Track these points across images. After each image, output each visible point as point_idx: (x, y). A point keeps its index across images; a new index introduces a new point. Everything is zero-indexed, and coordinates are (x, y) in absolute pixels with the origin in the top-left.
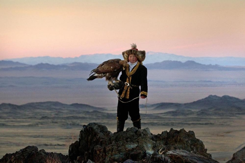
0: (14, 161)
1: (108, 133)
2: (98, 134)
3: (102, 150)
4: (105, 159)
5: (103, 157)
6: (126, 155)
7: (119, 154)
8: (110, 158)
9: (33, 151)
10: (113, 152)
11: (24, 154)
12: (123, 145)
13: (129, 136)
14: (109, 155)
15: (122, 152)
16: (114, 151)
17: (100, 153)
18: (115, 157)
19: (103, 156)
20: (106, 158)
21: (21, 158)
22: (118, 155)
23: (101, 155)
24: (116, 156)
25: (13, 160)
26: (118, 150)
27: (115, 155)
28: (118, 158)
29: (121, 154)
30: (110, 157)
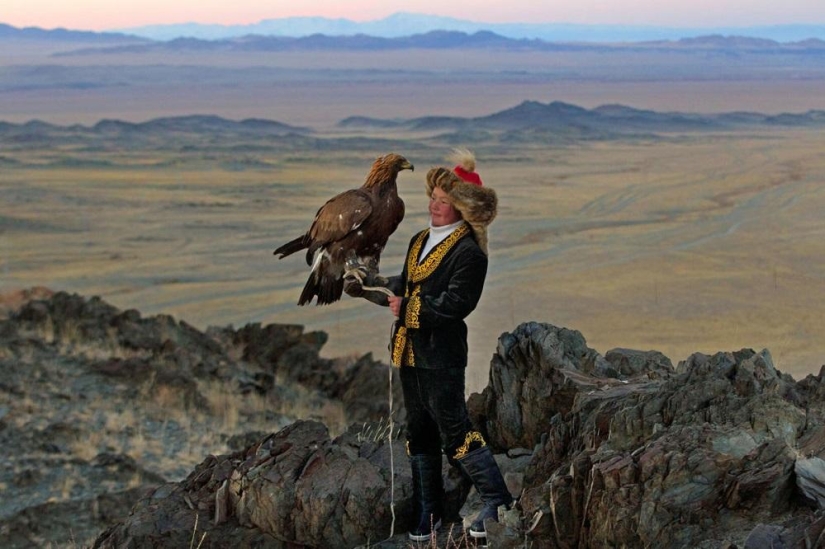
0: (241, 492)
1: (587, 357)
2: (561, 366)
3: (627, 473)
4: (638, 509)
5: (629, 502)
6: (719, 483)
7: (692, 481)
8: (657, 501)
9: (314, 442)
10: (669, 478)
11: (280, 461)
12: (702, 442)
13: (710, 394)
14: (655, 489)
15: (700, 473)
16: (672, 470)
17: (619, 485)
18: (676, 496)
19: (631, 498)
20: (644, 505)
21: (269, 481)
22: (686, 488)
23: (624, 494)
24: (678, 491)
25: (236, 488)
26: (686, 467)
27: (676, 486)
28: (686, 498)
29: (699, 483)
30: (658, 499)
